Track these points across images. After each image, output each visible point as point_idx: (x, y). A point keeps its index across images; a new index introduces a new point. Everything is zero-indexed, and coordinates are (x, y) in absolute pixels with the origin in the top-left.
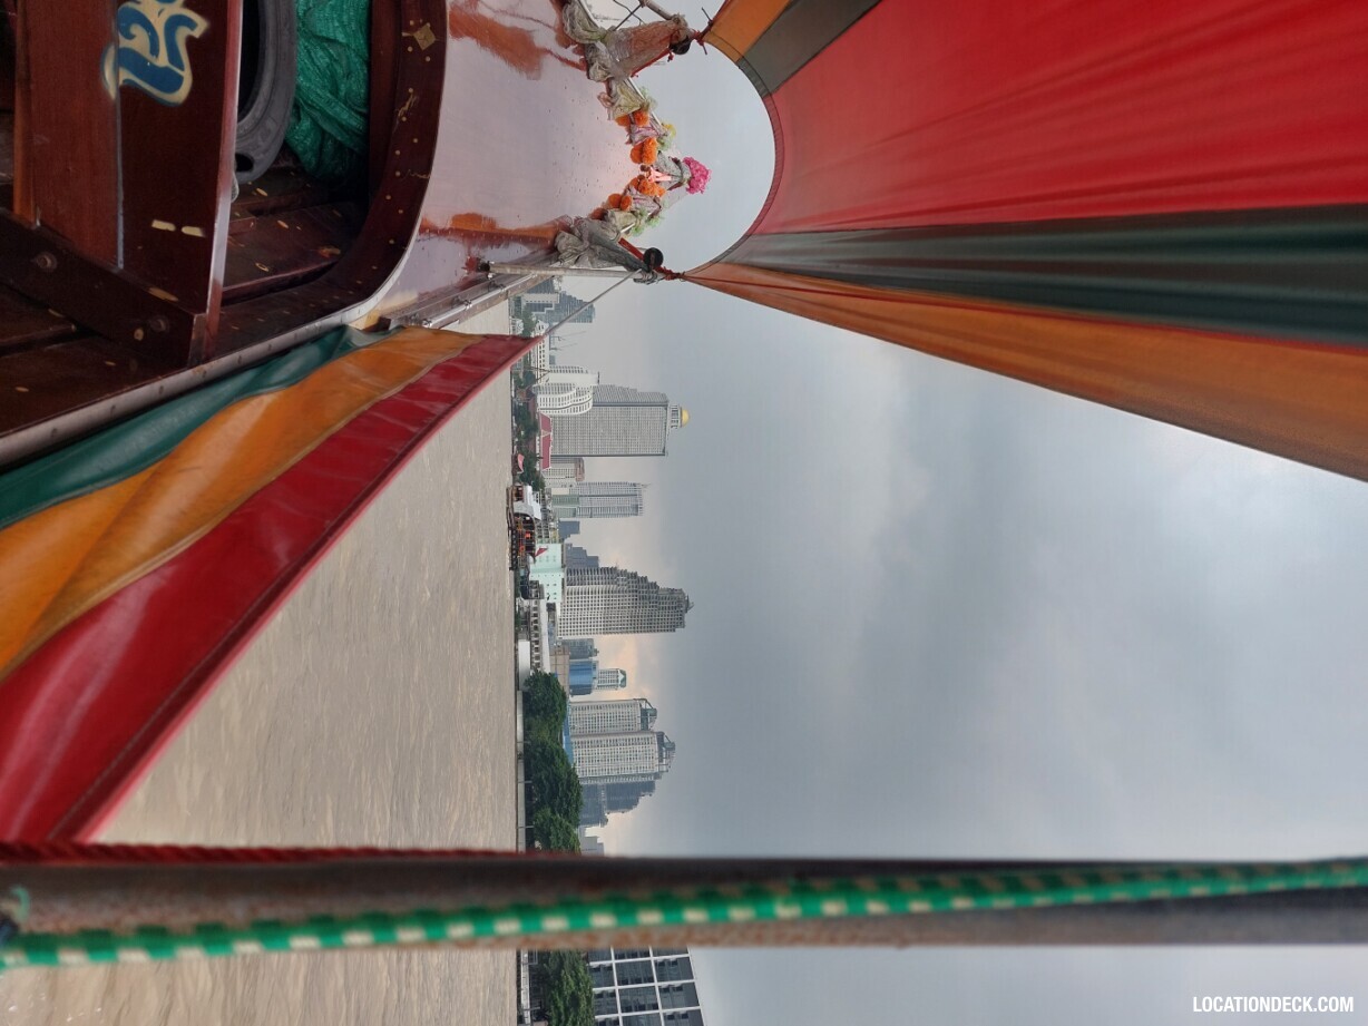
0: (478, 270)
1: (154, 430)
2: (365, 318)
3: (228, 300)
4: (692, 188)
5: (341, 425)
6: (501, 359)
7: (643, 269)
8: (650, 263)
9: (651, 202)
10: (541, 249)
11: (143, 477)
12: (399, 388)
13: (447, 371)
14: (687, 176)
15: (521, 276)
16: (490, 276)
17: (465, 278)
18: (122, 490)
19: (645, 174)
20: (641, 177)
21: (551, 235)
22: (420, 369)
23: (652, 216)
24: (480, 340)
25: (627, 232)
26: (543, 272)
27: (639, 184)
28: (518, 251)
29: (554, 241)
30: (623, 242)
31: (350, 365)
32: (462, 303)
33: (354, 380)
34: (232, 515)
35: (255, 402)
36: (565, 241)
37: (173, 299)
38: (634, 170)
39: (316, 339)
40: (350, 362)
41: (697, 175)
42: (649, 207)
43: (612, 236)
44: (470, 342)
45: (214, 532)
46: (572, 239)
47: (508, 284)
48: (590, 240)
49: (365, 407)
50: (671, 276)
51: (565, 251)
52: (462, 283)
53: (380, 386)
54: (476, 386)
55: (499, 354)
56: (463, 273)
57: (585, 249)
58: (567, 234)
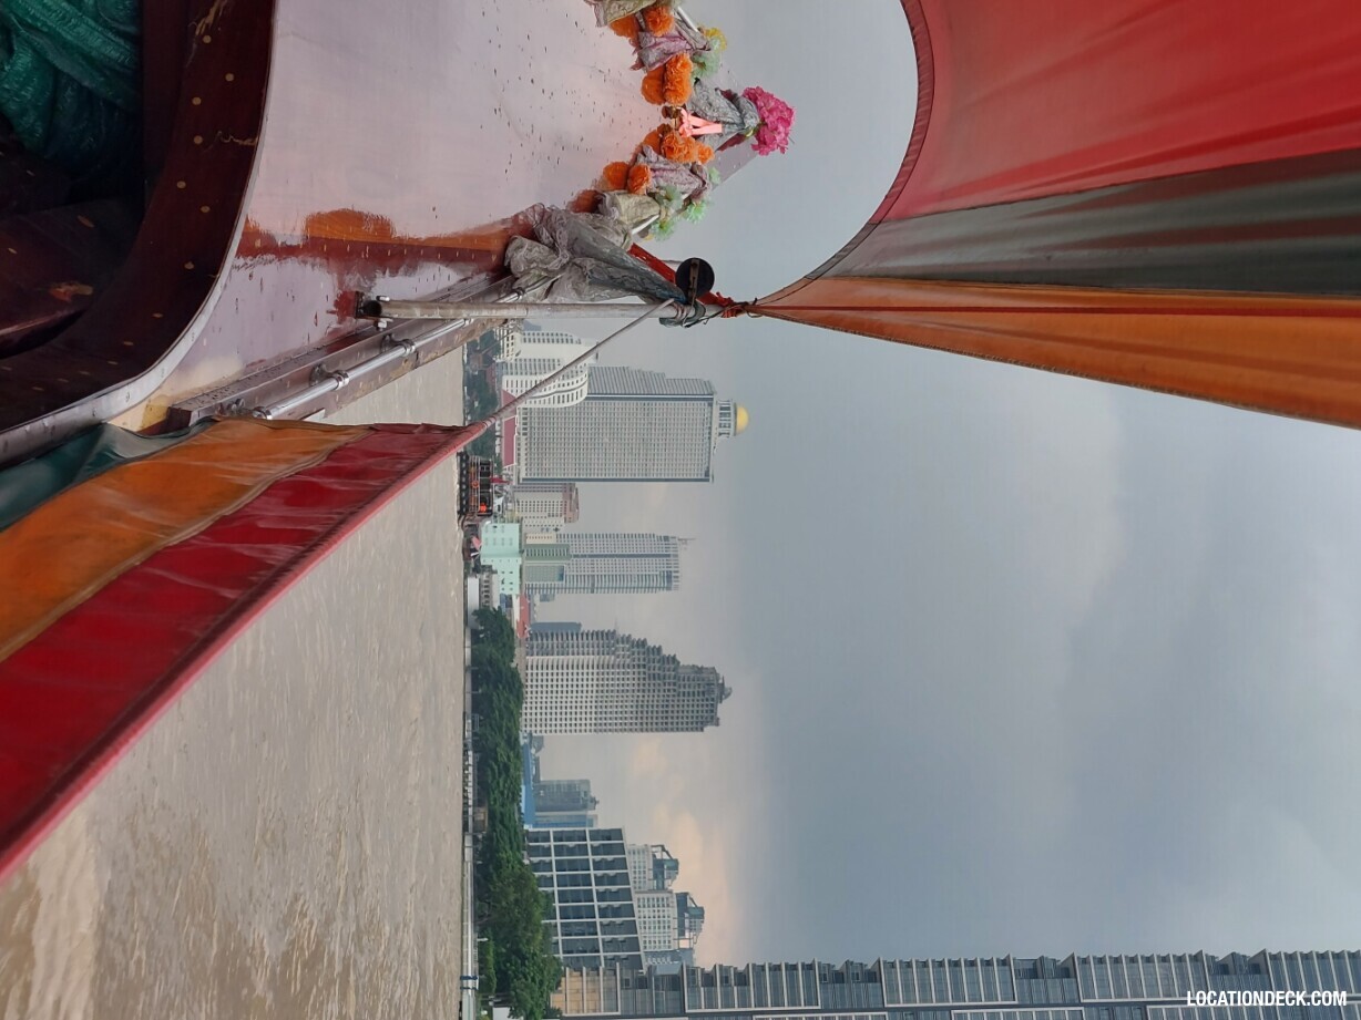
0: (358, 316)
2: (141, 410)
4: (764, 142)
5: (87, 593)
6: (401, 467)
7: (677, 300)
8: (690, 287)
9: (685, 173)
10: (479, 272)
12: (204, 524)
13: (299, 491)
14: (752, 121)
15: (443, 322)
16: (383, 324)
17: (336, 330)
19: (672, 122)
20: (664, 129)
21: (496, 245)
22: (244, 489)
23: (689, 201)
24: (363, 434)
25: (644, 233)
26: (485, 313)
27: (662, 141)
28: (438, 277)
29: (503, 256)
30: (636, 251)
31: (109, 491)
32: (328, 377)
33: (116, 514)
36: (524, 254)
38: (651, 117)
39: (45, 449)
41: (770, 120)
42: (682, 184)
43: (617, 240)
44: (343, 439)
46: (539, 251)
47: (418, 338)
48: (571, 249)
49: (136, 561)
50: (731, 308)
51: (526, 273)
52: (327, 342)
53: (166, 523)
54: (352, 513)
55: (398, 457)
56: (332, 322)
57: (563, 268)
58: (527, 242)
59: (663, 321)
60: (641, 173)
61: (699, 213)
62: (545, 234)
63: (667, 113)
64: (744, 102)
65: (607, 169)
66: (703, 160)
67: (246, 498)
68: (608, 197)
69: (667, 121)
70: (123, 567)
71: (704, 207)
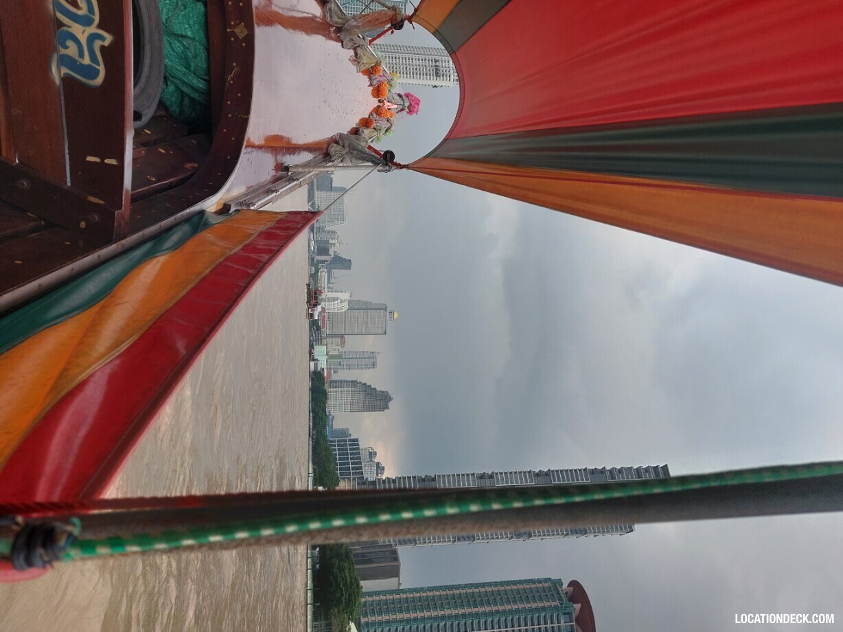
0: (282, 171)
1: (97, 281)
2: (215, 205)
3: (134, 199)
4: (410, 112)
5: (207, 271)
6: (299, 226)
7: (383, 164)
8: (387, 160)
9: (386, 121)
10: (320, 154)
11: (95, 309)
12: (240, 247)
13: (268, 235)
14: (407, 104)
15: (309, 173)
16: (290, 173)
17: (275, 176)
18: (85, 317)
19: (381, 104)
20: (379, 107)
22: (252, 234)
23: (387, 130)
24: (286, 215)
25: (372, 141)
26: (322, 169)
27: (378, 111)
28: (306, 157)
29: (327, 150)
30: (370, 147)
31: (209, 235)
32: (273, 192)
33: (213, 244)
34: (149, 328)
35: (155, 261)
36: (334, 149)
37: (102, 202)
38: (374, 103)
39: (187, 220)
40: (209, 233)
41: (413, 103)
42: (385, 125)
43: (363, 144)
44: (280, 217)
45: (140, 339)
46: (338, 148)
47: (301, 178)
48: (349, 147)
49: (221, 260)
50: (400, 166)
51: (335, 155)
52: (273, 179)
53: (229, 246)
54: (285, 243)
55: (298, 223)
56: (273, 173)
57: (347, 153)
58: (335, 145)
59: (378, 171)
60: (372, 122)
61: (390, 134)
62: (341, 142)
63: (379, 101)
64: (404, 98)
65: (360, 120)
66: (391, 117)
67: (253, 238)
68: (361, 130)
69: (379, 104)
70: (217, 262)
71: (391, 133)
